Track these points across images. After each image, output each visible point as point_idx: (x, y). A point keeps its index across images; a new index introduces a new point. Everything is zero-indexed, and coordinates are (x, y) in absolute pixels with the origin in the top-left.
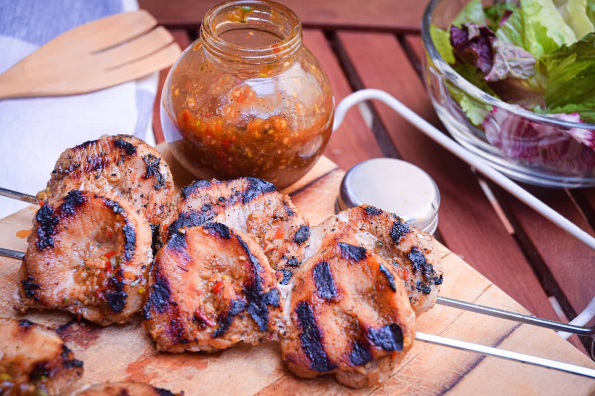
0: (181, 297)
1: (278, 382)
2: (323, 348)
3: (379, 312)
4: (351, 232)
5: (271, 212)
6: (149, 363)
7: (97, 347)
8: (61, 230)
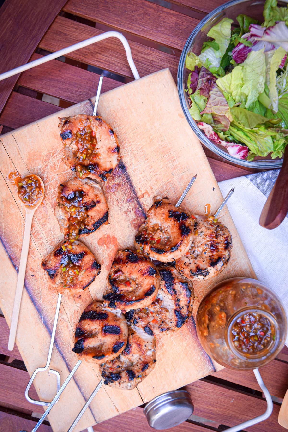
0: (129, 266)
1: (91, 297)
2: (88, 319)
3: (91, 348)
4: (141, 353)
5: (167, 321)
6: (115, 247)
7: (130, 227)
8: (175, 222)
